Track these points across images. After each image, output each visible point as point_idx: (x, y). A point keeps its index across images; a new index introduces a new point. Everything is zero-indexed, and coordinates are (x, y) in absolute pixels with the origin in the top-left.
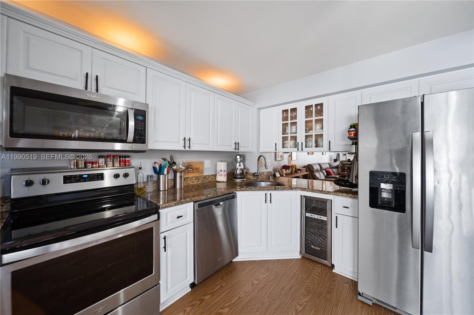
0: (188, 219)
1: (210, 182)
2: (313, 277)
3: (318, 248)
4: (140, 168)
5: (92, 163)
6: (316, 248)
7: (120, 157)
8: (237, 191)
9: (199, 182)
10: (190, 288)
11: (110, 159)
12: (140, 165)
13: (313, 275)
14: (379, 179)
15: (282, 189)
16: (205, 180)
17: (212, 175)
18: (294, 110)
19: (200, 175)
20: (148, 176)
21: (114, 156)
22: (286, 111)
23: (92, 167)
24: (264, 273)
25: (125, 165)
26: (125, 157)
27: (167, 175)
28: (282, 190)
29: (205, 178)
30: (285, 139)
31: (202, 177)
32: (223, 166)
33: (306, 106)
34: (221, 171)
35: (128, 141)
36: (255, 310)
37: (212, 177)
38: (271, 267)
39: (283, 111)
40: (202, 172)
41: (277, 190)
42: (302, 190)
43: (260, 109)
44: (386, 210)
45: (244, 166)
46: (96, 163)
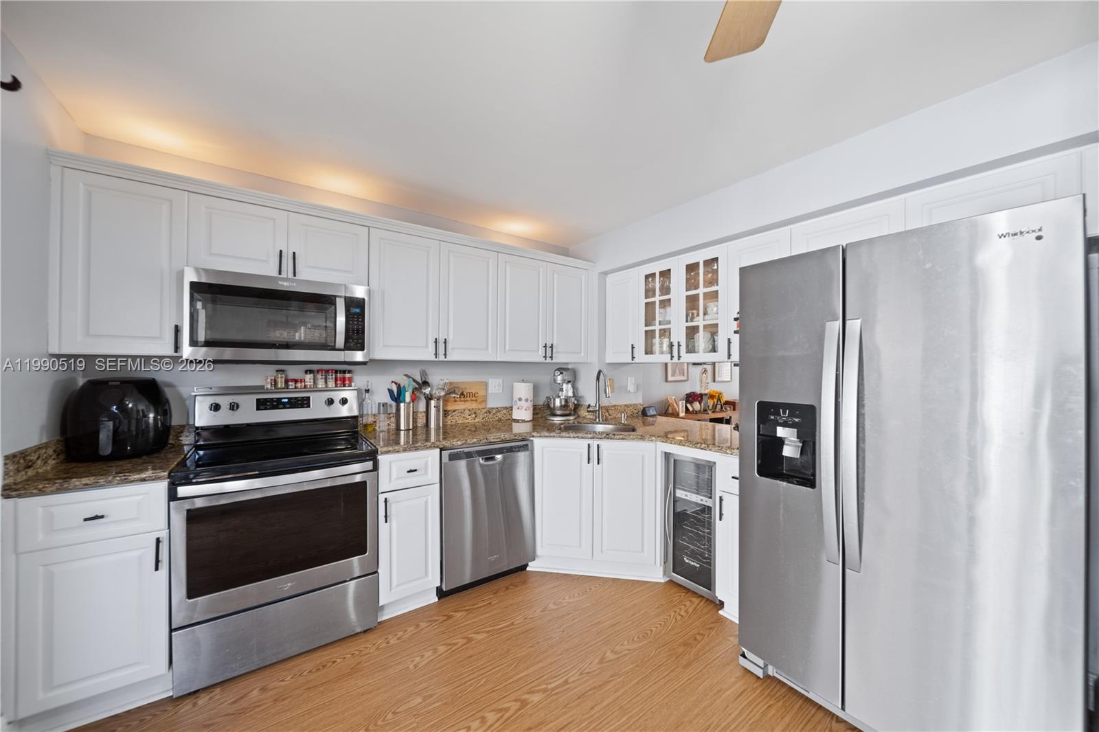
0: (430, 476)
1: (500, 420)
2: (670, 615)
3: (696, 564)
4: (367, 391)
5: (296, 381)
6: (692, 563)
7: (336, 372)
8: (533, 436)
9: (477, 420)
10: (437, 598)
11: (322, 375)
12: (368, 386)
13: (672, 614)
14: (772, 417)
15: (621, 437)
16: (490, 416)
17: (506, 408)
18: (666, 274)
19: (480, 407)
20: (379, 404)
21: (327, 371)
22: (652, 276)
23: (296, 388)
24: (576, 595)
25: (344, 386)
26: (344, 372)
27: (411, 404)
28: (623, 439)
29: (490, 413)
30: (649, 335)
31: (484, 411)
32: (523, 391)
33: (687, 266)
34: (520, 399)
35: (337, 346)
36: (530, 645)
37: (505, 411)
38: (593, 588)
39: (647, 277)
40: (485, 401)
41: (611, 439)
42: (663, 442)
43: (606, 273)
44: (784, 481)
45: (574, 392)
46: (301, 381)
